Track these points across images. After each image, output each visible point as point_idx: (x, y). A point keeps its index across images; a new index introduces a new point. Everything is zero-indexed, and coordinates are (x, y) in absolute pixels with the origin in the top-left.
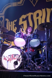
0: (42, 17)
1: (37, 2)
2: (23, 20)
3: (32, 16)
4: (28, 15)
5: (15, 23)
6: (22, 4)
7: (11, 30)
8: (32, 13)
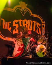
0: (28, 25)
1: (25, 13)
2: (16, 23)
3: (22, 22)
4: (19, 20)
5: (10, 24)
6: (15, 11)
7: (7, 28)
8: (22, 21)
